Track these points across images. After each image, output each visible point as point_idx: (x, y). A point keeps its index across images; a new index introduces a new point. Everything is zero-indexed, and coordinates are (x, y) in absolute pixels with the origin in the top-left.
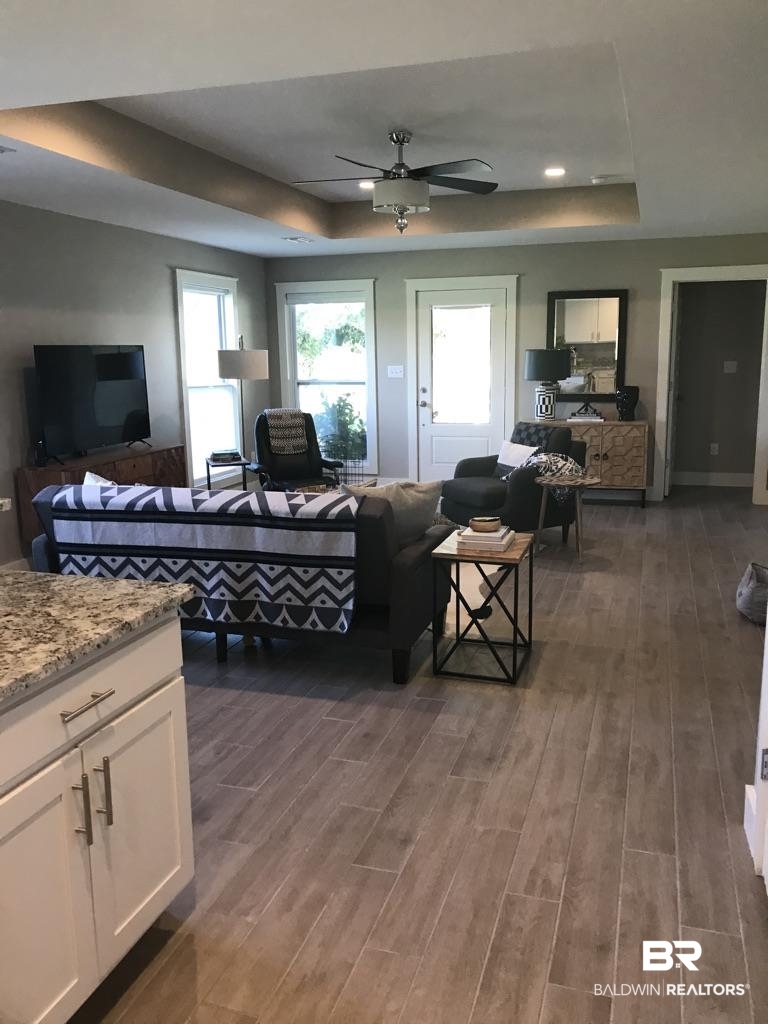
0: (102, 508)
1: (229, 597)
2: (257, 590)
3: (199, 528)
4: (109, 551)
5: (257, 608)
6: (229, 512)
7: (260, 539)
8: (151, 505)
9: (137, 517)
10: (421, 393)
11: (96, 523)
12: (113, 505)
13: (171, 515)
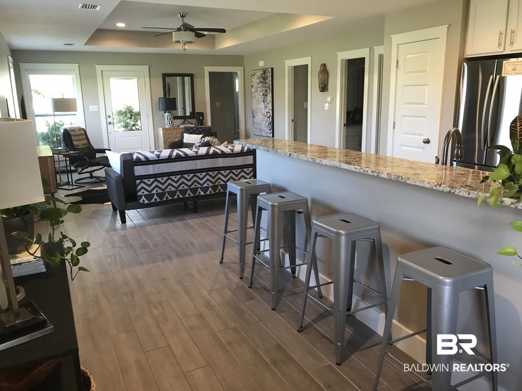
0: (157, 159)
1: (211, 184)
2: (219, 181)
3: (198, 161)
4: (160, 175)
5: (219, 187)
6: (210, 154)
7: (221, 162)
8: (178, 155)
9: (174, 160)
10: (108, 118)
11: (154, 165)
12: (162, 157)
13: (187, 158)
